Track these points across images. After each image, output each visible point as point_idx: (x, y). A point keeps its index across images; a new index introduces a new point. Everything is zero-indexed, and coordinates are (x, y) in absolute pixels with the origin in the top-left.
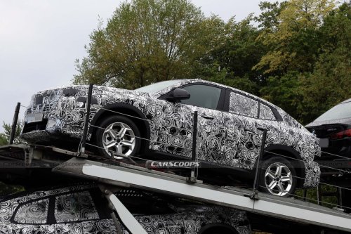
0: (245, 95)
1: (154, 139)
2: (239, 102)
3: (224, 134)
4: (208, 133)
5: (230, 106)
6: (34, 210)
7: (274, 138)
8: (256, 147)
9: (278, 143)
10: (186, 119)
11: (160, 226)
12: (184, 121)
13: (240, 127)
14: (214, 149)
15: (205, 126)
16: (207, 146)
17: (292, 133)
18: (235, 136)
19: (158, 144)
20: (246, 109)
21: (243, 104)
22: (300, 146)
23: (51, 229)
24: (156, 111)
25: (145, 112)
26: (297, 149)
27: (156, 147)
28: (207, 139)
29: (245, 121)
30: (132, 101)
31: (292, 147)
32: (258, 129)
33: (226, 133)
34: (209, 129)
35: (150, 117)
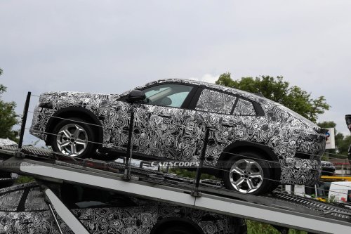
0: (221, 91)
1: (107, 138)
2: (210, 99)
3: (181, 132)
4: (163, 132)
5: (199, 103)
6: (10, 199)
7: (241, 134)
8: (219, 143)
9: (245, 139)
10: (141, 118)
11: (116, 218)
12: (139, 120)
13: (201, 124)
14: (171, 147)
15: (160, 124)
16: (162, 144)
17: (265, 128)
18: (194, 133)
19: (111, 142)
20: (218, 106)
21: (216, 101)
22: (274, 142)
23: (16, 216)
24: (108, 112)
25: (97, 114)
26: (270, 145)
27: (110, 146)
28: (162, 137)
29: (208, 118)
30: (85, 104)
31: (263, 143)
32: (223, 125)
33: (184, 130)
34: (164, 127)
35: (102, 118)
